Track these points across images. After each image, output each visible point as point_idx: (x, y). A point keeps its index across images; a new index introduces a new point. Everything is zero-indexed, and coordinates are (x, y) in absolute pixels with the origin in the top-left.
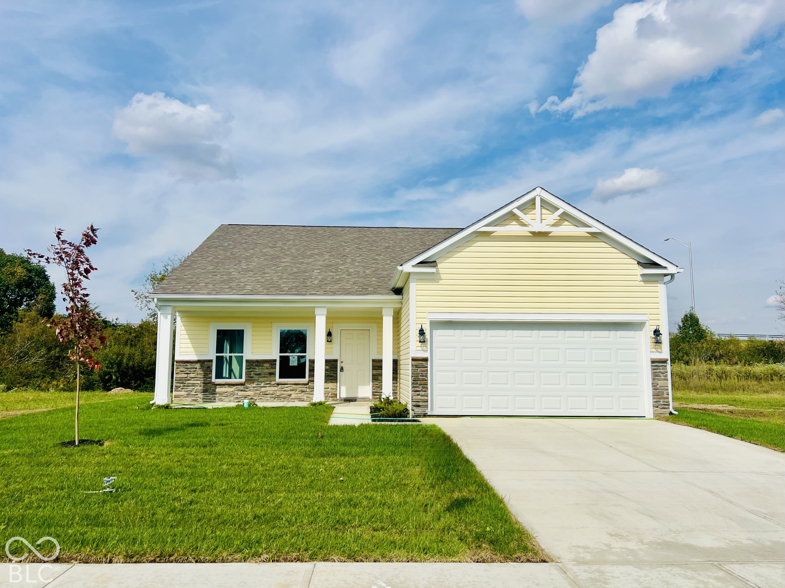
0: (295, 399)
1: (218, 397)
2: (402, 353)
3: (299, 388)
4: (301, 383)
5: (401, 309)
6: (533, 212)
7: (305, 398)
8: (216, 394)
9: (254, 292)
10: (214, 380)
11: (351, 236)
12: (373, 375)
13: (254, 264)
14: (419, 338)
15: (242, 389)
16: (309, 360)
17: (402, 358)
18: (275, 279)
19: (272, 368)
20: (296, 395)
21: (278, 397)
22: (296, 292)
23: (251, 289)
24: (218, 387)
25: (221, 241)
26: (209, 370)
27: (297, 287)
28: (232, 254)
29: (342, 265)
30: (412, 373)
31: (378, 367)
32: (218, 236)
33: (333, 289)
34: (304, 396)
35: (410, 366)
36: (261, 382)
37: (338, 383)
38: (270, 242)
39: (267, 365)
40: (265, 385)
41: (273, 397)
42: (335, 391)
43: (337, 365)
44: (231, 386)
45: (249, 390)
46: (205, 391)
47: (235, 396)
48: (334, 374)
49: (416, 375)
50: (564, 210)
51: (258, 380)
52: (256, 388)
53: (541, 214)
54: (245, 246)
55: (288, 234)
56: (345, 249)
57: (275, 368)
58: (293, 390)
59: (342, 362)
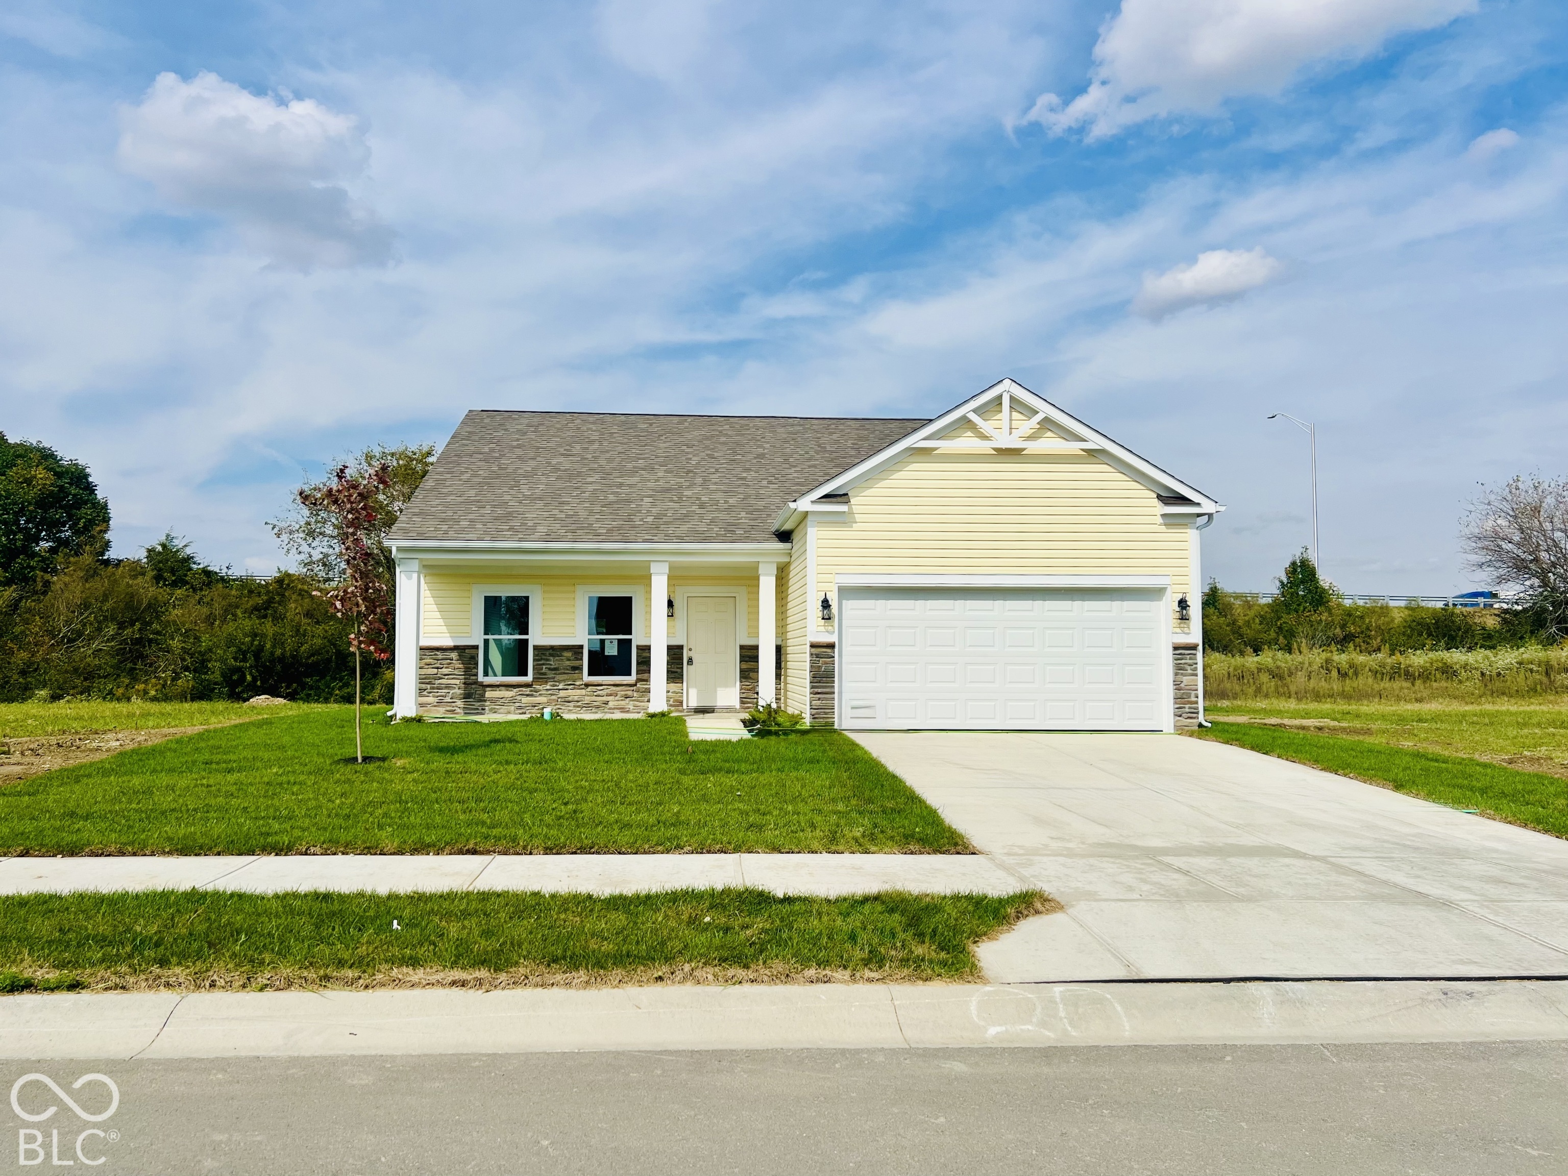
0: (614, 709)
1: (490, 705)
2: (789, 635)
3: (621, 691)
4: (625, 683)
5: (788, 564)
6: (998, 417)
7: (632, 707)
8: (485, 701)
9: (551, 537)
10: (481, 678)
11: (698, 434)
12: (741, 671)
13: (542, 487)
14: (821, 613)
15: (528, 693)
16: (637, 646)
17: (790, 642)
18: (583, 514)
19: (577, 659)
20: (616, 703)
21: (588, 706)
22: (621, 537)
23: (546, 531)
24: (488, 689)
25: (476, 443)
26: (472, 663)
27: (619, 528)
28: (500, 468)
29: (688, 487)
30: (811, 666)
31: (749, 657)
32: (469, 432)
33: (678, 533)
34: (630, 704)
35: (808, 655)
36: (559, 682)
37: (685, 683)
38: (560, 446)
39: (568, 654)
40: (566, 687)
41: (578, 707)
42: (680, 697)
43: (682, 654)
44: (510, 689)
45: (540, 695)
46: (467, 696)
47: (518, 704)
48: (678, 668)
49: (817, 670)
50: (1046, 415)
51: (554, 678)
52: (550, 692)
53: (1011, 420)
54: (519, 452)
55: (589, 429)
56: (690, 459)
57: (582, 659)
58: (611, 695)
59: (690, 650)
